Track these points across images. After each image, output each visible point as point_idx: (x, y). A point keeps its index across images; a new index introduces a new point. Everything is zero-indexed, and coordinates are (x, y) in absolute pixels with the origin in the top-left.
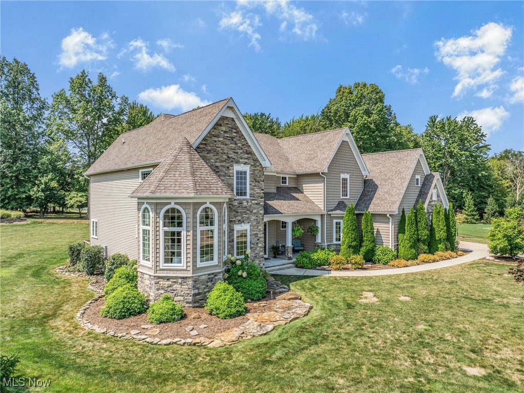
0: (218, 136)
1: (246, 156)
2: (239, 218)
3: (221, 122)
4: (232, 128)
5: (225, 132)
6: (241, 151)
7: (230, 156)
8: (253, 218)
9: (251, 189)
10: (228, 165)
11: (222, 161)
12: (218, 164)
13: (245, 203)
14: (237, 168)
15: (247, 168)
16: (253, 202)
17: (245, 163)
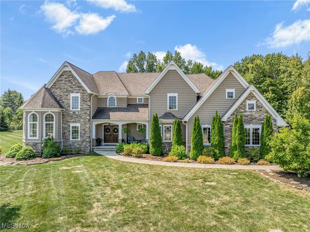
0: (61, 81)
1: (78, 88)
2: (74, 120)
3: (63, 74)
4: (69, 76)
5: (66, 78)
6: (75, 86)
7: (68, 89)
8: (82, 120)
9: (81, 105)
10: (67, 94)
11: (64, 92)
12: (61, 94)
13: (77, 113)
14: (72, 95)
15: (79, 95)
16: (82, 112)
17: (77, 92)
